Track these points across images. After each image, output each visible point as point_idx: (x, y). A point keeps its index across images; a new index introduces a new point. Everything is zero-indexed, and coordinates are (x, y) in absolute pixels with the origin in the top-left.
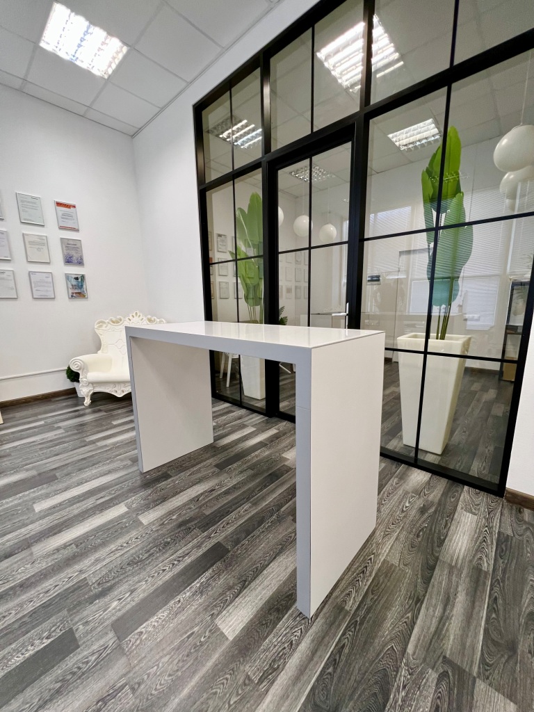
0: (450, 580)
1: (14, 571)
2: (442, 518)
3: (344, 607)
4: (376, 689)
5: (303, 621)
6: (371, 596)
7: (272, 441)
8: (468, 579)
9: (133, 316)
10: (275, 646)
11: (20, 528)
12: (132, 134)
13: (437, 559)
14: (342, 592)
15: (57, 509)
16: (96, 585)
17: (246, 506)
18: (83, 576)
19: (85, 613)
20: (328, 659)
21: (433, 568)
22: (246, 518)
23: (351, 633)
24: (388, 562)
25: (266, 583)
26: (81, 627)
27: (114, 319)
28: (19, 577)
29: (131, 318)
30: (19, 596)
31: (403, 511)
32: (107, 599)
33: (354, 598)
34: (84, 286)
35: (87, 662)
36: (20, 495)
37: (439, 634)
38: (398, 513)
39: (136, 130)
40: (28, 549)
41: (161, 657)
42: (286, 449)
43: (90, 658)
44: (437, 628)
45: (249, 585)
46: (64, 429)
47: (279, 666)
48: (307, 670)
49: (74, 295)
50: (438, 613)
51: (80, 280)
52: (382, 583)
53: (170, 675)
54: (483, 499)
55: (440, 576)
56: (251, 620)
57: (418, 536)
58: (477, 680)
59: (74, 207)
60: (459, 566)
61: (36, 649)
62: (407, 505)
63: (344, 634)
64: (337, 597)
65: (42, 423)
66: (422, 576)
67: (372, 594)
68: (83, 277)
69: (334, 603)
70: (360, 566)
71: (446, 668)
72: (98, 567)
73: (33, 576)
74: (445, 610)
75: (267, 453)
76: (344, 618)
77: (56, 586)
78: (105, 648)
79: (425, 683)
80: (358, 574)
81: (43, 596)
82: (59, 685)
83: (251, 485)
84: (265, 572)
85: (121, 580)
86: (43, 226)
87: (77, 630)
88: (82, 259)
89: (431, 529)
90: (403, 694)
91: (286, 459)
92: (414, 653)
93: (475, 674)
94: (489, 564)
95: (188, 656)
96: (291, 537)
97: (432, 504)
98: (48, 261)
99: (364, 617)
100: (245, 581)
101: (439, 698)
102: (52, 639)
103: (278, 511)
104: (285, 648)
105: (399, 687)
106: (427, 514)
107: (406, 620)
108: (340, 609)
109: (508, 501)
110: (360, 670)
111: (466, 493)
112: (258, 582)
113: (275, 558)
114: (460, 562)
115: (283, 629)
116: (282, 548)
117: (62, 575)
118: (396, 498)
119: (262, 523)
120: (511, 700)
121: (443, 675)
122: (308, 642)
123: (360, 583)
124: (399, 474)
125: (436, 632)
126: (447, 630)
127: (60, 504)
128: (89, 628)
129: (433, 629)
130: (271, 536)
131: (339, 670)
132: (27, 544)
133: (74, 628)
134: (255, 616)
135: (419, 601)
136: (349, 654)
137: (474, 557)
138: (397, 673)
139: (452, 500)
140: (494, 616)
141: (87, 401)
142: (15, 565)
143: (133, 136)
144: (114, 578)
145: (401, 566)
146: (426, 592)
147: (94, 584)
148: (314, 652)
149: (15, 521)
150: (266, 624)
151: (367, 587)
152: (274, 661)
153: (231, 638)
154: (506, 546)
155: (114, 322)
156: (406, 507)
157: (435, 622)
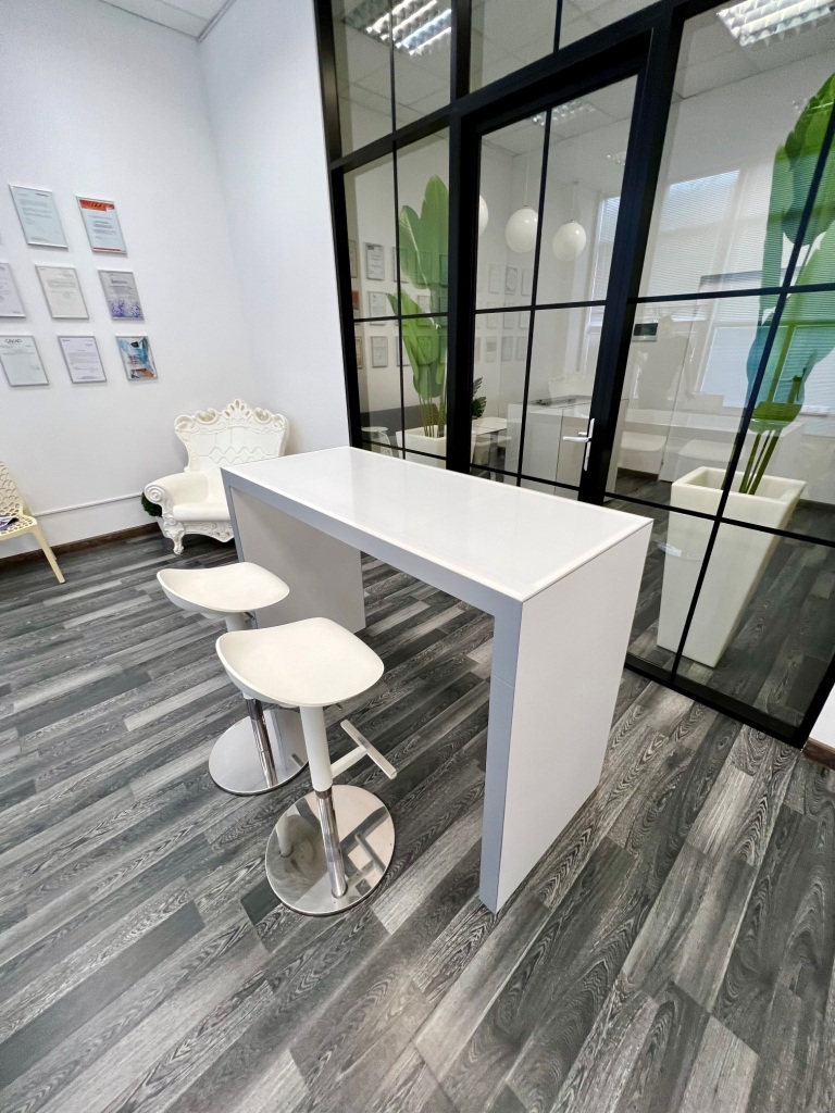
0: (696, 876)
1: (112, 817)
2: (700, 778)
3: (542, 903)
4: (576, 1016)
5: (486, 918)
6: (581, 890)
7: (453, 629)
8: (722, 876)
9: (233, 408)
10: (448, 947)
11: (112, 753)
12: (197, 34)
13: (682, 841)
14: (542, 880)
15: (155, 728)
16: (217, 845)
17: (414, 739)
18: (200, 831)
19: (207, 883)
20: (516, 970)
21: (673, 856)
22: (413, 758)
23: (549, 939)
24: (611, 841)
25: (438, 859)
26: (204, 900)
27: (203, 414)
28: (120, 825)
29: (229, 411)
30: (123, 852)
31: (642, 762)
32: (232, 865)
33: (558, 890)
34: (150, 358)
35: (216, 947)
36: (105, 703)
37: (669, 950)
38: (633, 765)
39: (204, 24)
40: (126, 787)
41: (305, 949)
42: (473, 645)
43: (219, 942)
44: (667, 943)
45: (415, 860)
46: (150, 595)
47: (452, 974)
48: (488, 983)
49: (136, 374)
50: (671, 923)
51: (141, 347)
52: (598, 873)
53: (316, 973)
54: (770, 748)
55: (683, 868)
56: (418, 910)
57: (659, 804)
58: (712, 1019)
59: (112, 206)
60: (713, 854)
61: (154, 925)
62: (650, 752)
63: (539, 939)
64: (533, 888)
65: (118, 583)
66: (657, 867)
67: (583, 887)
68: (145, 340)
69: (529, 894)
70: (570, 845)
71: (671, 999)
72: (219, 818)
73: (138, 825)
74: (682, 917)
75: (445, 651)
76: (541, 917)
77: (167, 842)
78: (236, 930)
79: (641, 1015)
80: (566, 856)
81: (153, 855)
82: (186, 971)
83: (420, 705)
84: (437, 843)
85: (248, 840)
86: (65, 249)
87: (199, 904)
88: (138, 309)
89: (681, 793)
90: (610, 1025)
91: (474, 663)
92: (631, 974)
93: (709, 1010)
94: (757, 856)
95: (338, 950)
96: (475, 792)
97: (688, 752)
98: (86, 316)
99: (569, 919)
100: (411, 854)
101: (656, 1035)
102: (172, 913)
103: (458, 749)
104: (460, 951)
105: (605, 1015)
106: (677, 769)
107: (626, 928)
108: (536, 904)
109: (807, 754)
110: (556, 989)
111: (745, 736)
112: (427, 857)
113: (451, 823)
114: (715, 848)
115: (460, 926)
116: (462, 809)
117: (174, 827)
118: (633, 740)
119: (435, 768)
120: (752, 1048)
121: (666, 1007)
122: (492, 946)
123: (568, 870)
124: (644, 698)
125: (664, 949)
126: (681, 946)
127: (159, 721)
128: (213, 902)
129: (661, 944)
130: (447, 789)
131: (528, 987)
132: (124, 779)
133: (196, 901)
134: (423, 905)
135: (647, 902)
136: (544, 968)
137: (737, 843)
138: (605, 997)
139: (720, 747)
140: (751, 932)
141: (178, 548)
142: (114, 809)
143: (200, 38)
144: (239, 838)
145: (629, 848)
146: (659, 890)
147: (214, 843)
148: (498, 960)
149: (104, 744)
150: (438, 916)
151: (576, 876)
152: (446, 966)
153: (392, 932)
154: (789, 828)
155: (203, 419)
156: (648, 755)
157: (665, 933)
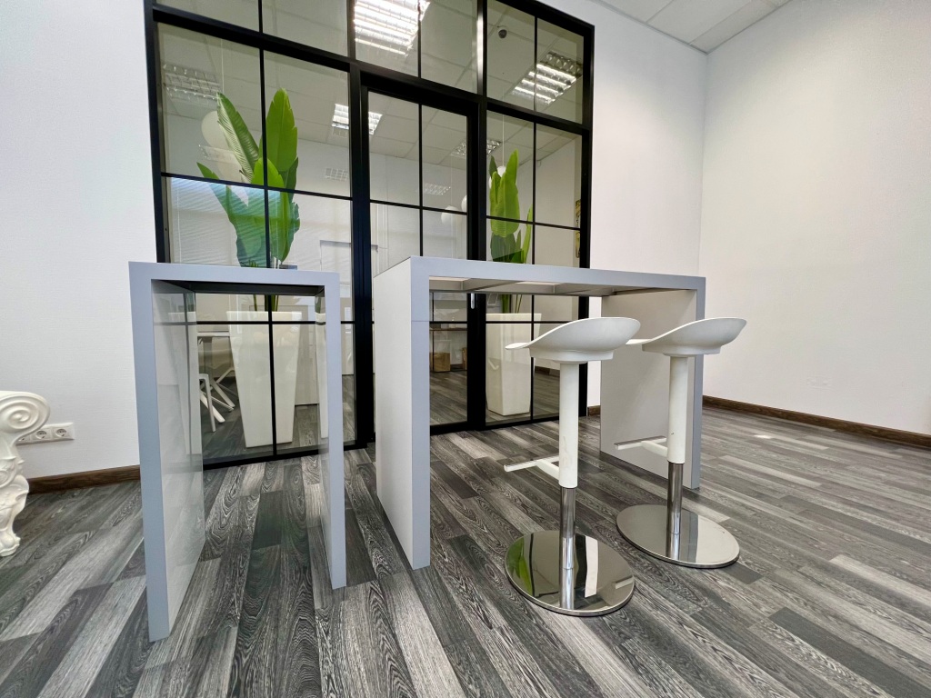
16: (701, 604)
18: (689, 619)
19: (745, 608)
26: (763, 609)
32: (718, 591)
72: (668, 604)
77: (715, 650)
81: (737, 663)
85: (687, 581)
87: (768, 613)
102: (792, 635)
117: (692, 646)
128: (761, 603)
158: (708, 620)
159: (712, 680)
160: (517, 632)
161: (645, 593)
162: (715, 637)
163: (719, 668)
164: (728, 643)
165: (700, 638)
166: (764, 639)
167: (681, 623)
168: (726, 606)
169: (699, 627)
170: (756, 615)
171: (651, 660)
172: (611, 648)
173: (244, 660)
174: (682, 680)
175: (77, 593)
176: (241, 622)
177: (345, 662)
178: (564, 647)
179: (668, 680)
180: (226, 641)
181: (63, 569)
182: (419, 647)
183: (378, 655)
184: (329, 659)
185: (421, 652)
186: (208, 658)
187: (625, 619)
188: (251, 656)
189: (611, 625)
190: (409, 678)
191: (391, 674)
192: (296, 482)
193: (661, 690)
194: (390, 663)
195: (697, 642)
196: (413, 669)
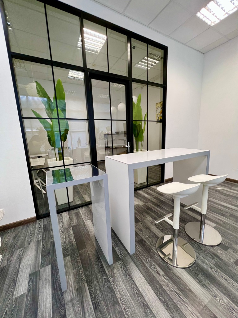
1: (224, 307)
16: (215, 260)
18: (213, 266)
19: (227, 260)
26: (232, 260)
28: (226, 301)
30: (234, 294)
32: (219, 255)
77: (222, 277)
158: (218, 266)
159: (223, 287)
160: (168, 276)
161: (199, 257)
162: (221, 272)
163: (224, 283)
164: (225, 274)
165: (217, 273)
166: (234, 272)
167: (211, 268)
168: (221, 260)
169: (216, 269)
170: (230, 263)
171: (206, 282)
172: (194, 279)
173: (94, 296)
174: (216, 288)
175: (30, 275)
176: (87, 281)
177: (123, 293)
178: (182, 280)
179: (212, 289)
180: (85, 289)
181: (21, 266)
182: (142, 285)
183: (131, 289)
184: (118, 292)
185: (143, 287)
186: (82, 296)
187: (196, 268)
188: (95, 294)
189: (193, 271)
190: (143, 297)
191: (137, 296)
192: (81, 220)
193: (211, 292)
194: (136, 292)
195: (217, 274)
196: (143, 294)
